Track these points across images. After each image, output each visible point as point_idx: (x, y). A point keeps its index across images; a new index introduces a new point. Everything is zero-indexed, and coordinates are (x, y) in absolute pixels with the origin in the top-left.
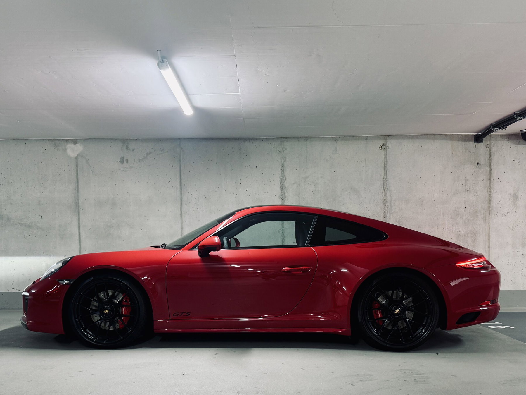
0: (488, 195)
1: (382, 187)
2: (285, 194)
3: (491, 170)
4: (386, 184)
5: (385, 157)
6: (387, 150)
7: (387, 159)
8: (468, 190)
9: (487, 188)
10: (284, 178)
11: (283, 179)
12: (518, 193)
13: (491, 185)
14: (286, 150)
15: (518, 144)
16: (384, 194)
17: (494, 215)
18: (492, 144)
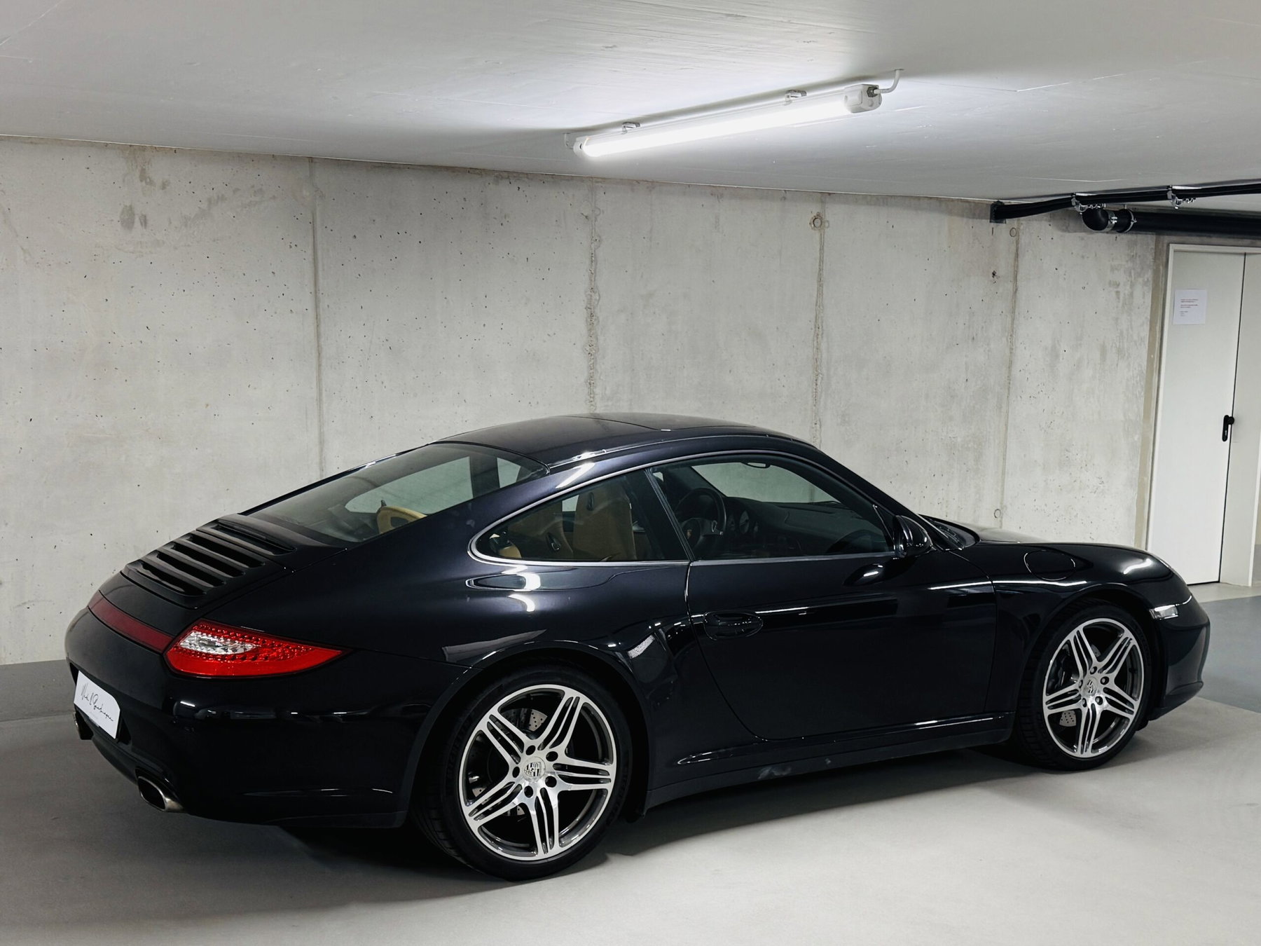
0: (1007, 351)
1: (813, 327)
2: (597, 339)
3: (1016, 290)
4: (820, 321)
5: (822, 249)
6: (827, 230)
7: (825, 254)
8: (973, 338)
9: (1007, 334)
10: (597, 294)
11: (594, 298)
12: (1060, 345)
13: (1015, 326)
14: (601, 215)
15: (1065, 231)
16: (815, 342)
17: (1017, 397)
18: (1022, 227)
